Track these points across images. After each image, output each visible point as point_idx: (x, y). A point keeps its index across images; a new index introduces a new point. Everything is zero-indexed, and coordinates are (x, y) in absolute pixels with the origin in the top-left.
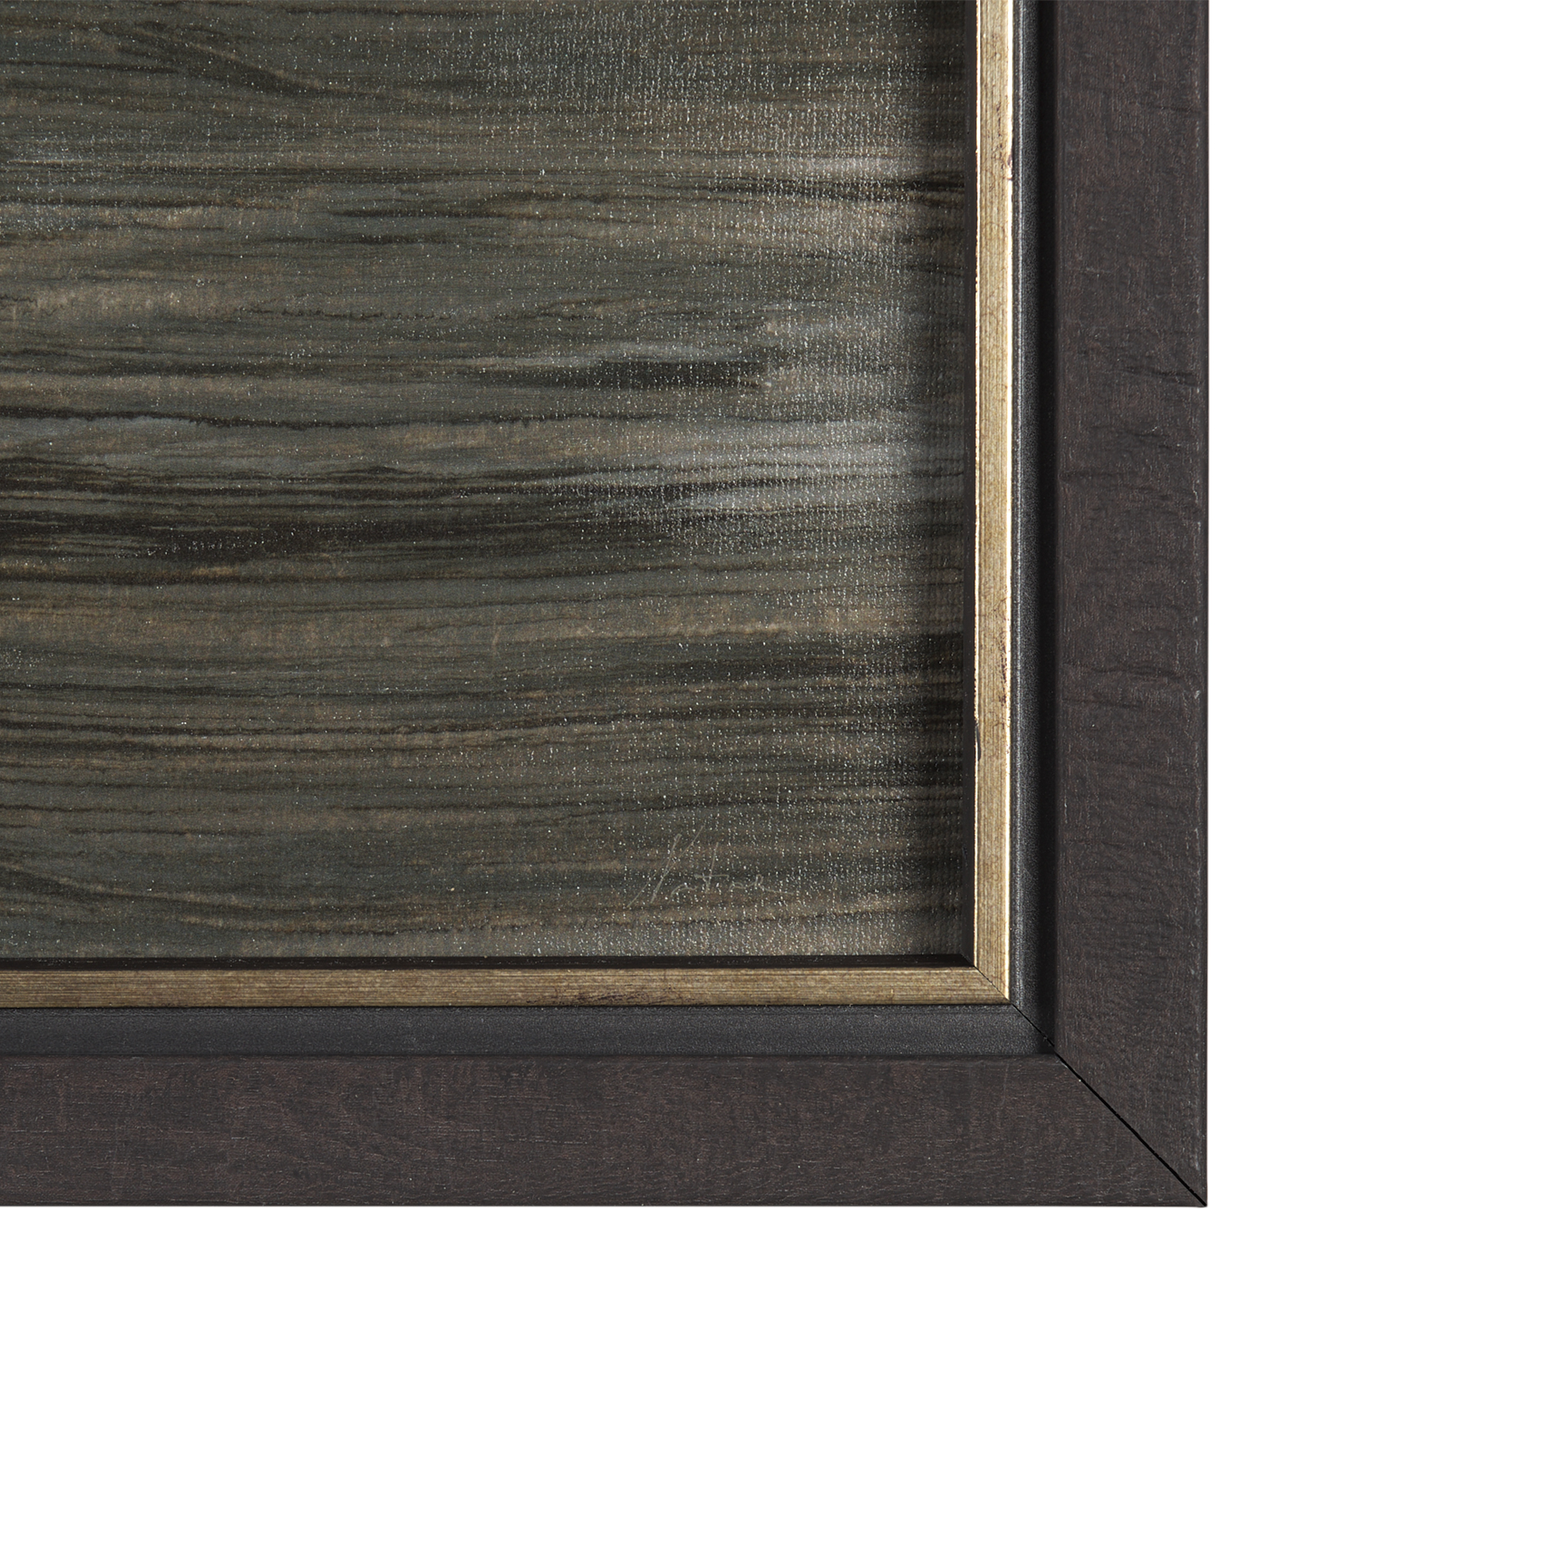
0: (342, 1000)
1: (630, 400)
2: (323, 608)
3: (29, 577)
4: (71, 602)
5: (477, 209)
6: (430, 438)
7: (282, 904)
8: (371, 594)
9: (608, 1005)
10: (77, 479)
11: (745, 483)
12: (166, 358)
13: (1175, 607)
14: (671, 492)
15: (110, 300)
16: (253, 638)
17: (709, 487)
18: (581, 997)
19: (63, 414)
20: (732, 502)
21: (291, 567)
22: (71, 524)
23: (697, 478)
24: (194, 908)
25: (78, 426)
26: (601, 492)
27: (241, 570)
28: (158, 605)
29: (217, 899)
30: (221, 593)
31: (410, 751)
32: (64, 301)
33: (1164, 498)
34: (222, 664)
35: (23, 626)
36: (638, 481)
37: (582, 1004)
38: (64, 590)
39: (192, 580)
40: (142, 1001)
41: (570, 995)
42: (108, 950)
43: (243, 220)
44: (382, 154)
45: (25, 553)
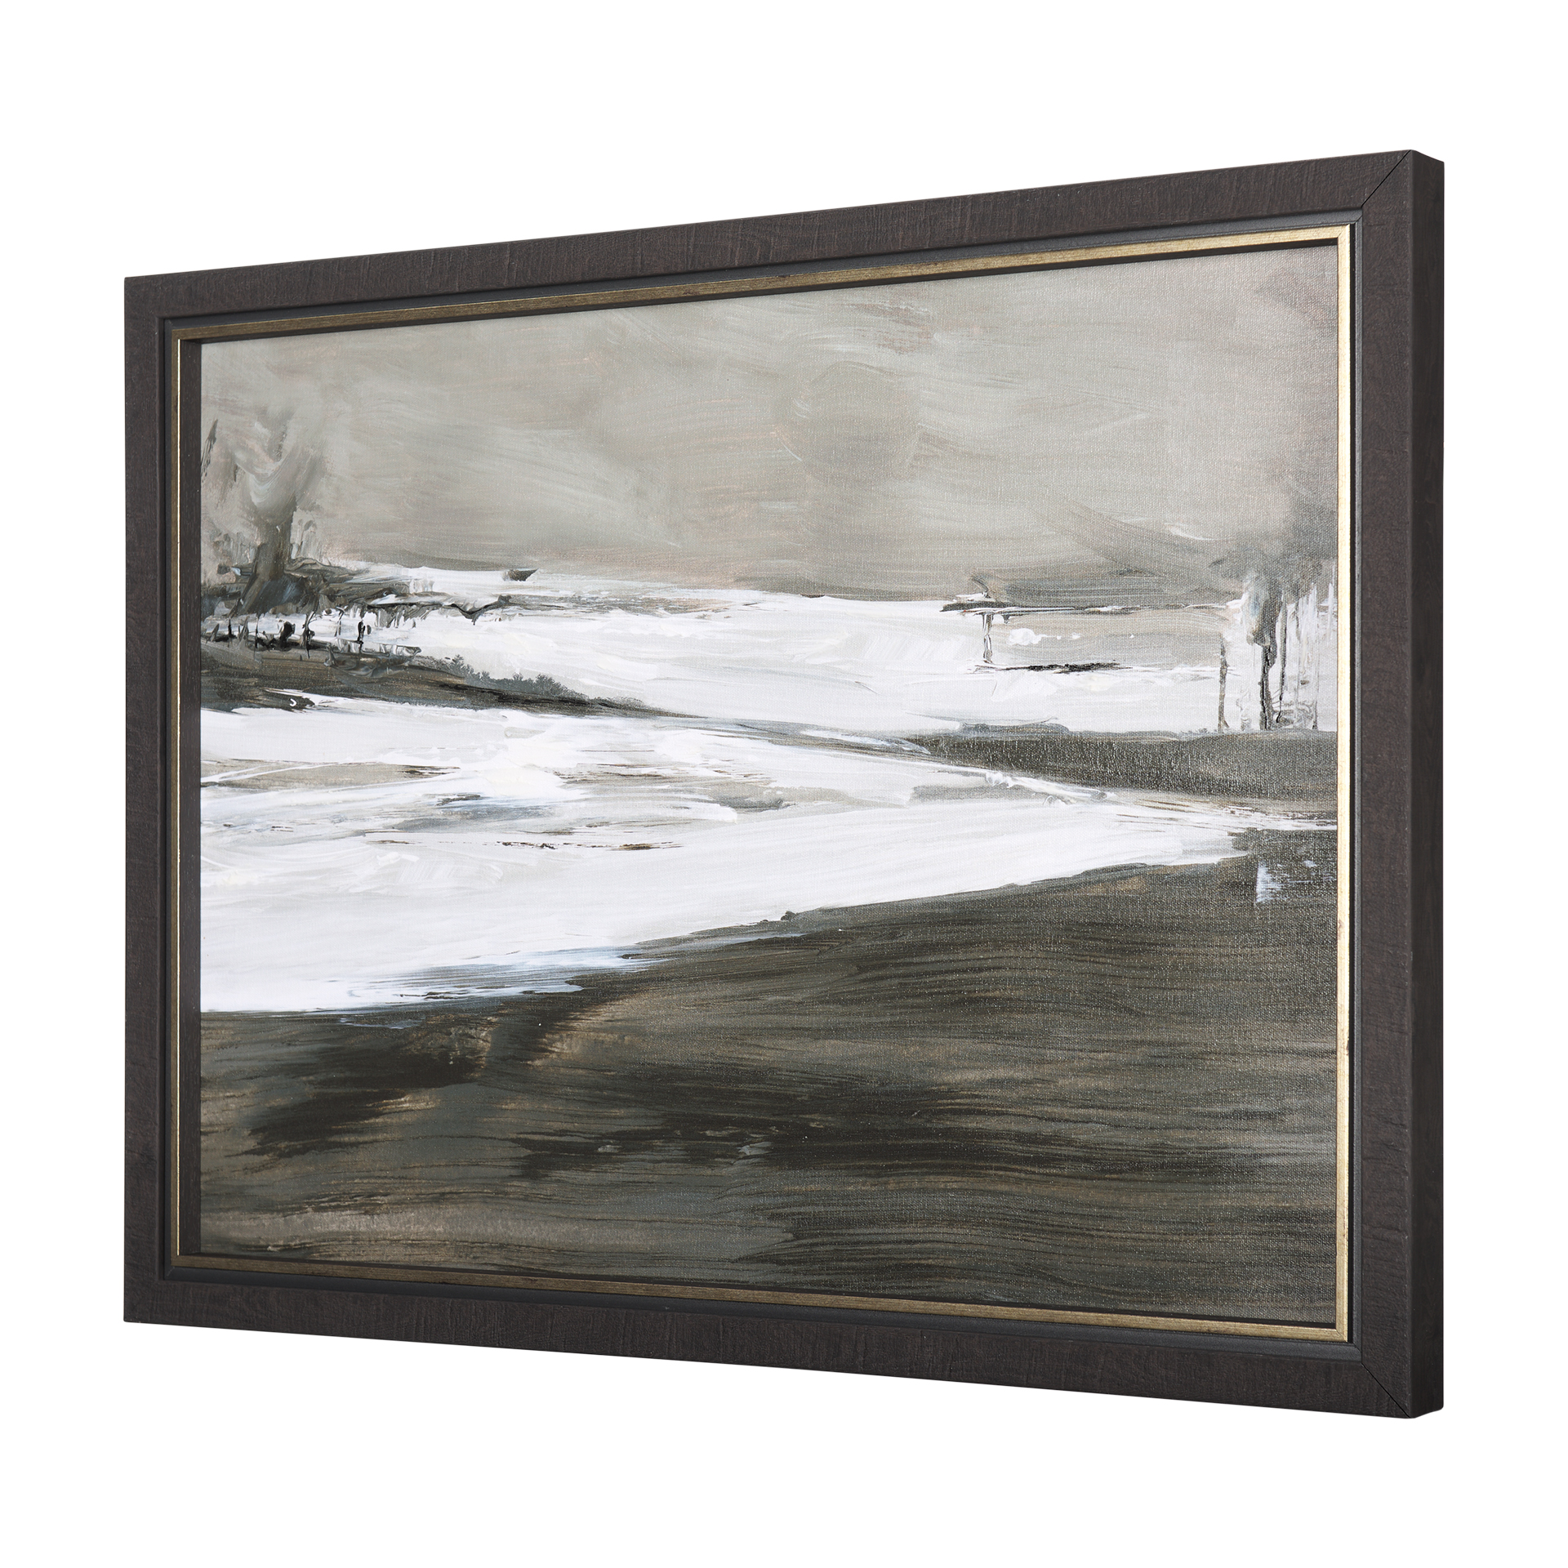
0: (1134, 1326)
1: (1243, 1124)
2: (1145, 1191)
3: (1056, 1175)
4: (1068, 1184)
5: (1194, 1056)
6: (1180, 1134)
7: (1131, 1291)
8: (1161, 1186)
9: (1218, 1334)
10: (1070, 1143)
11: (1279, 1154)
12: (1098, 1104)
13: (1400, 1207)
14: (1255, 1156)
15: (1082, 1083)
16: (1124, 1199)
17: (1268, 1155)
18: (1209, 1330)
19: (1067, 1121)
20: (1274, 1161)
21: (1136, 1176)
22: (1068, 1158)
23: (1263, 1152)
24: (1103, 1291)
25: (1072, 1125)
26: (1233, 1156)
27: (1120, 1176)
28: (1095, 1187)
29: (1112, 1288)
30: (1114, 1184)
31: (1173, 1241)
32: (1067, 1083)
33: (1396, 1168)
34: (1113, 1208)
35: (1054, 1192)
36: (1245, 1152)
37: (1209, 1333)
38: (1066, 1180)
39: (1105, 1179)
40: (1073, 1322)
41: (1205, 1329)
42: (1077, 1304)
43: (1122, 1058)
44: (1166, 1037)
45: (1055, 1167)
